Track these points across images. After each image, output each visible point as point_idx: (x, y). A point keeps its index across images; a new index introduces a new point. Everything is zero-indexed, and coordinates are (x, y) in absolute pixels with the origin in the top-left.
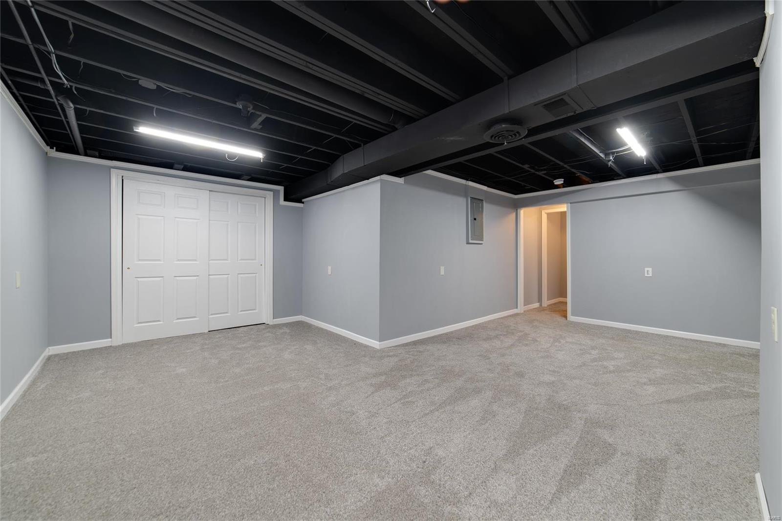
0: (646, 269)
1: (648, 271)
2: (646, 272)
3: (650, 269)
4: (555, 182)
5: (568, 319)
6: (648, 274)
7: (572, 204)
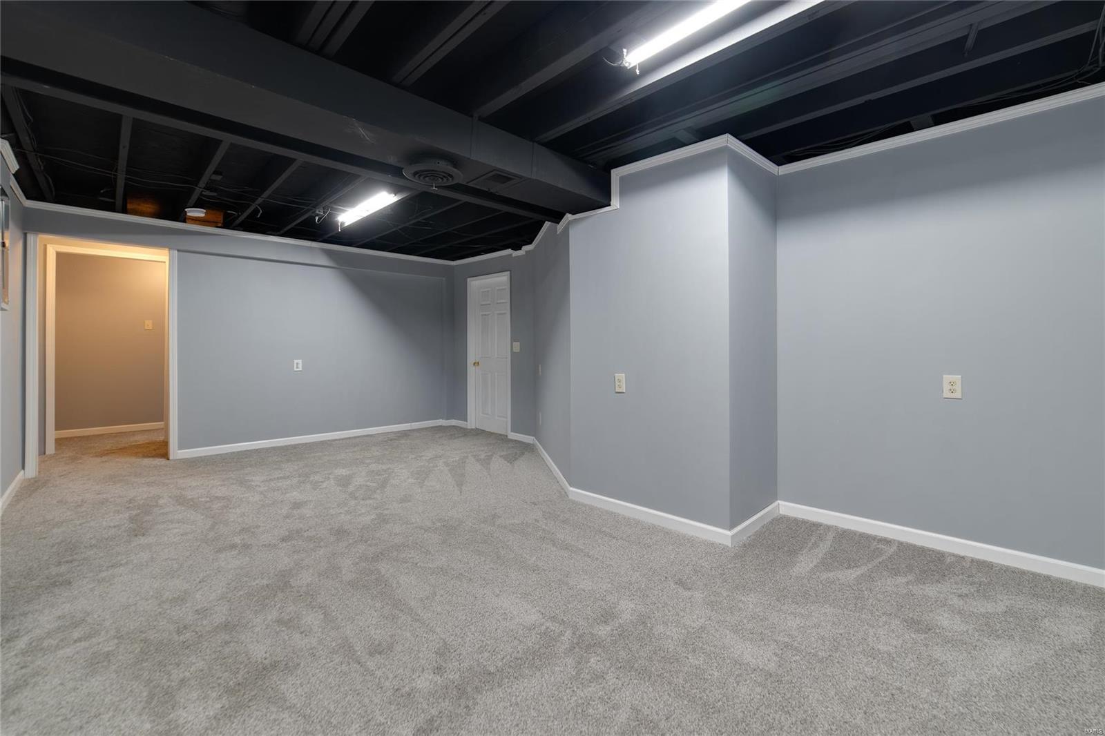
0: (296, 361)
1: (297, 364)
2: (295, 364)
3: (300, 361)
4: (190, 211)
5: (171, 458)
6: (297, 368)
7: (181, 253)
